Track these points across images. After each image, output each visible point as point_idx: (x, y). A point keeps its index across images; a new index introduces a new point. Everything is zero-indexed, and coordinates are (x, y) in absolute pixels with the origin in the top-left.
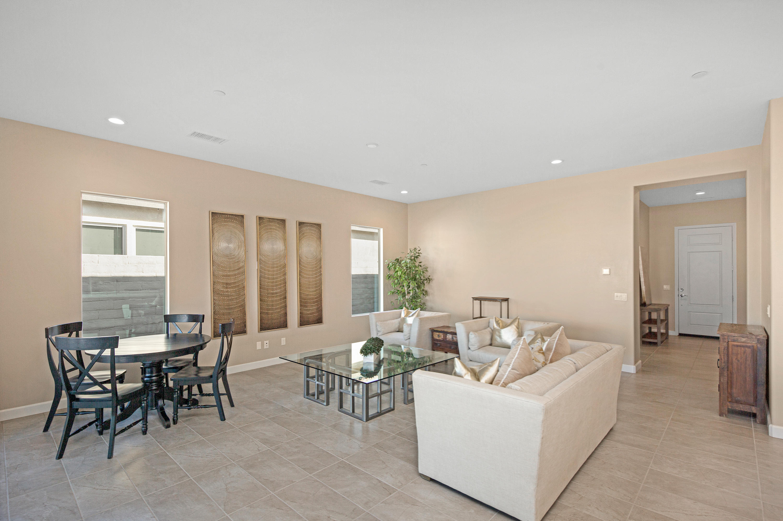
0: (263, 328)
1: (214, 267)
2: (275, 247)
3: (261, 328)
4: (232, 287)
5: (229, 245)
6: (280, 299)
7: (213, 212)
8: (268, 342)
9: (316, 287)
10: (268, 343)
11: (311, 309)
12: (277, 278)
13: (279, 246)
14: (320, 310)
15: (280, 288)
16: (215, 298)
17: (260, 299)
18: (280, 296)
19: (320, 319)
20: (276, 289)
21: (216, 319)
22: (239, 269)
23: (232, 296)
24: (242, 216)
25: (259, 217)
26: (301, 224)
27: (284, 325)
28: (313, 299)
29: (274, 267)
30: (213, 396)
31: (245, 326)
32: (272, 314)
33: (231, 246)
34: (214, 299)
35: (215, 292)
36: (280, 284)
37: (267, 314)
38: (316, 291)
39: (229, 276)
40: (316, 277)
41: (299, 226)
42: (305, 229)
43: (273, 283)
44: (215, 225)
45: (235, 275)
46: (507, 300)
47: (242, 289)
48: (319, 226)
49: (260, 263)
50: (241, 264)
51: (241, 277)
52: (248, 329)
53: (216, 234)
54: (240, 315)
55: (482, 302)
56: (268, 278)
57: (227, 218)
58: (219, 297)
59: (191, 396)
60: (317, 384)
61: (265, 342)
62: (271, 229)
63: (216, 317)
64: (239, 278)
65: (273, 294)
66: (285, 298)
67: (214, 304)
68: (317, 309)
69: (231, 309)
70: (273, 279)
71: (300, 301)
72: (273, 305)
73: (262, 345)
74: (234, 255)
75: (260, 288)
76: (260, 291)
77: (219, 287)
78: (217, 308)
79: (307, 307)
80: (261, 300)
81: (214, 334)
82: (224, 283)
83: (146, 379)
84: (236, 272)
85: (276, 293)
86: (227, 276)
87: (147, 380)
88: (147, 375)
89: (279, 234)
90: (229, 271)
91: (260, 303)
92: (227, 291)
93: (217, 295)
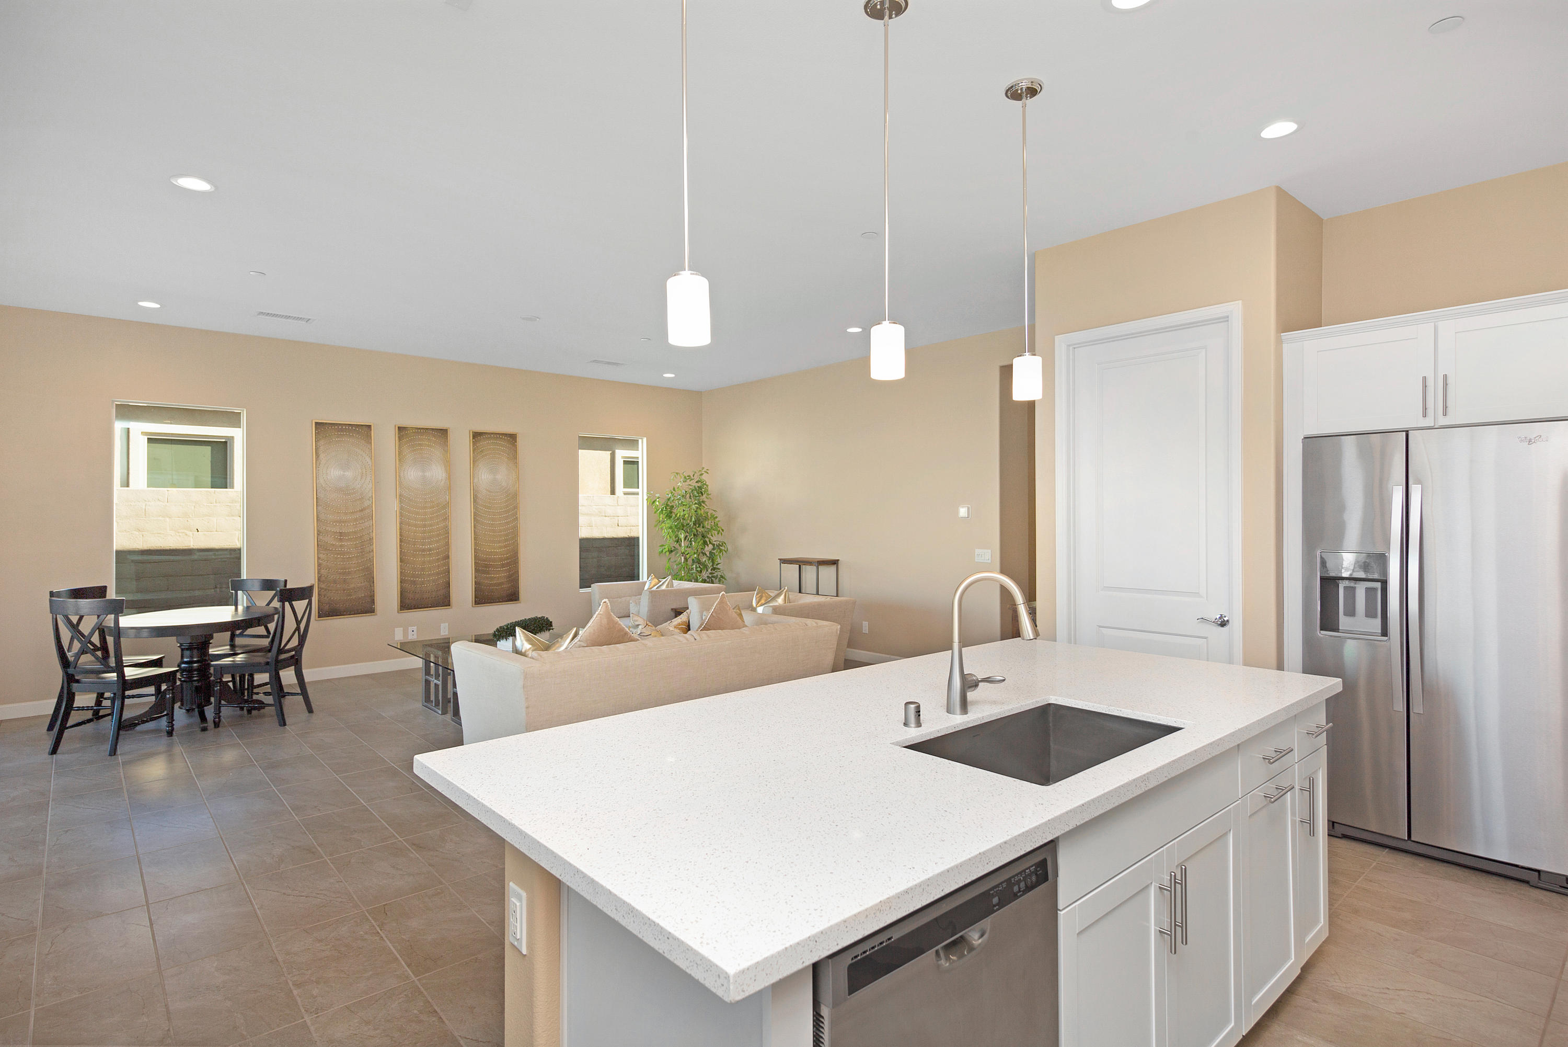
0: (406, 604)
1: (319, 508)
2: (428, 474)
3: (401, 606)
4: (349, 540)
5: (345, 473)
6: (438, 559)
7: (317, 421)
8: (415, 628)
9: (506, 540)
10: (415, 631)
11: (499, 576)
12: (431, 525)
13: (437, 473)
14: (514, 579)
15: (437, 542)
16: (321, 556)
17: (401, 559)
18: (438, 554)
19: (515, 594)
20: (430, 543)
21: (322, 589)
22: (362, 510)
23: (351, 553)
24: (369, 427)
25: (399, 427)
26: (477, 435)
27: (445, 602)
28: (501, 560)
29: (425, 508)
30: (270, 695)
31: (373, 602)
32: (423, 583)
33: (349, 474)
34: (319, 558)
35: (320, 546)
36: (438, 535)
37: (414, 582)
38: (505, 546)
39: (344, 522)
40: (507, 523)
41: (473, 439)
42: (483, 443)
43: (424, 533)
44: (321, 442)
45: (356, 520)
46: (835, 563)
47: (367, 542)
48: (512, 437)
49: (401, 502)
50: (367, 503)
51: (367, 523)
52: (379, 605)
53: (322, 456)
54: (363, 584)
55: (803, 567)
56: (416, 526)
57: (342, 430)
58: (327, 554)
59: (252, 695)
60: (435, 684)
61: (410, 629)
62: (421, 445)
63: (323, 586)
64: (362, 525)
65: (423, 550)
66: (447, 557)
67: (319, 565)
68: (509, 576)
69: (349, 573)
70: (425, 526)
71: (475, 562)
72: (423, 570)
73: (405, 633)
74: (353, 489)
75: (401, 541)
76: (400, 545)
77: (329, 540)
78: (323, 571)
79: (488, 573)
80: (401, 561)
81: (319, 613)
82: (336, 532)
83: (183, 665)
84: (357, 516)
85: (430, 550)
86: (343, 522)
87: (184, 667)
88: (185, 660)
89: (437, 452)
90: (346, 514)
91: (401, 566)
92: (341, 546)
93: (325, 552)
